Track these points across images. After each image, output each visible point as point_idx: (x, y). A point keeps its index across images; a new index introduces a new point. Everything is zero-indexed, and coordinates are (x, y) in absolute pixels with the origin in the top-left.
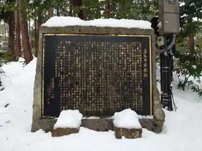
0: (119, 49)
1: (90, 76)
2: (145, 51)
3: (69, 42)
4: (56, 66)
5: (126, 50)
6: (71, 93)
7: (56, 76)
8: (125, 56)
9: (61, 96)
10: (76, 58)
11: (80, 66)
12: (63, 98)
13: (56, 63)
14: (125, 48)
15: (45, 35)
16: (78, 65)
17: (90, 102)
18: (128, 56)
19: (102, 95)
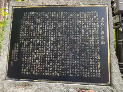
0: (77, 18)
1: (50, 42)
2: (102, 20)
3: (33, 13)
4: (21, 33)
5: (84, 18)
6: (32, 57)
7: (20, 42)
8: (83, 24)
9: (23, 60)
10: (38, 26)
11: (41, 33)
12: (24, 62)
13: (21, 30)
14: (83, 17)
15: (14, 8)
16: (40, 32)
17: (49, 66)
18: (85, 24)
19: (59, 60)
